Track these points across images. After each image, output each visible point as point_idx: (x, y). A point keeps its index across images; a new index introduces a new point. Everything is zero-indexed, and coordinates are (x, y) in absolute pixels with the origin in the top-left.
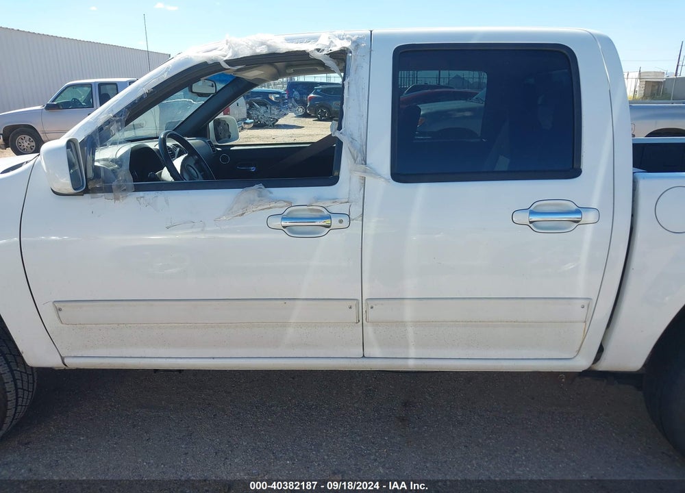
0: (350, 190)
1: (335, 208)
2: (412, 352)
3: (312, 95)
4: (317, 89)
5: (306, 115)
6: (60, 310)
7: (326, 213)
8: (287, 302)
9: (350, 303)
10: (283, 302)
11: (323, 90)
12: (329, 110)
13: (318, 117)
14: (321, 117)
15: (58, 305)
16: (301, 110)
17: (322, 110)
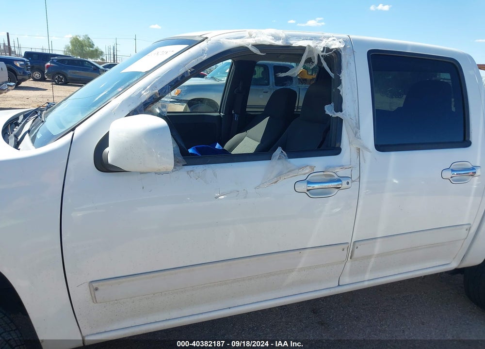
0: (351, 159)
1: (341, 173)
2: (367, 276)
3: (49, 64)
4: (53, 59)
5: (43, 79)
6: (96, 289)
7: (336, 177)
8: (302, 251)
9: (343, 246)
10: (298, 252)
11: (59, 61)
12: (64, 76)
13: (55, 82)
14: (58, 81)
15: (95, 285)
16: (37, 75)
17: (59, 77)
